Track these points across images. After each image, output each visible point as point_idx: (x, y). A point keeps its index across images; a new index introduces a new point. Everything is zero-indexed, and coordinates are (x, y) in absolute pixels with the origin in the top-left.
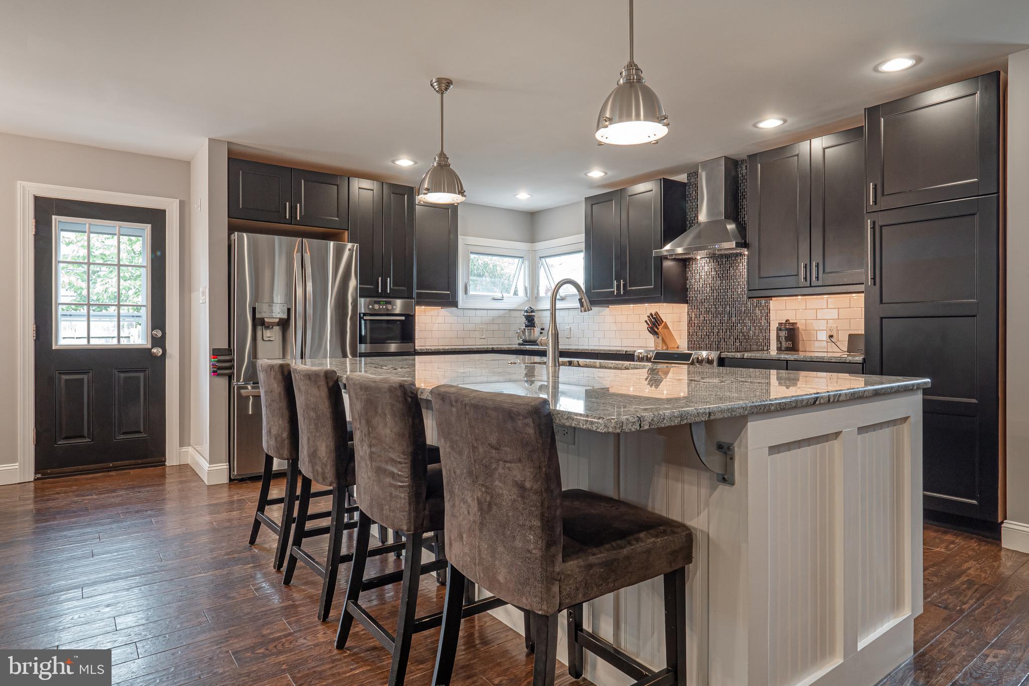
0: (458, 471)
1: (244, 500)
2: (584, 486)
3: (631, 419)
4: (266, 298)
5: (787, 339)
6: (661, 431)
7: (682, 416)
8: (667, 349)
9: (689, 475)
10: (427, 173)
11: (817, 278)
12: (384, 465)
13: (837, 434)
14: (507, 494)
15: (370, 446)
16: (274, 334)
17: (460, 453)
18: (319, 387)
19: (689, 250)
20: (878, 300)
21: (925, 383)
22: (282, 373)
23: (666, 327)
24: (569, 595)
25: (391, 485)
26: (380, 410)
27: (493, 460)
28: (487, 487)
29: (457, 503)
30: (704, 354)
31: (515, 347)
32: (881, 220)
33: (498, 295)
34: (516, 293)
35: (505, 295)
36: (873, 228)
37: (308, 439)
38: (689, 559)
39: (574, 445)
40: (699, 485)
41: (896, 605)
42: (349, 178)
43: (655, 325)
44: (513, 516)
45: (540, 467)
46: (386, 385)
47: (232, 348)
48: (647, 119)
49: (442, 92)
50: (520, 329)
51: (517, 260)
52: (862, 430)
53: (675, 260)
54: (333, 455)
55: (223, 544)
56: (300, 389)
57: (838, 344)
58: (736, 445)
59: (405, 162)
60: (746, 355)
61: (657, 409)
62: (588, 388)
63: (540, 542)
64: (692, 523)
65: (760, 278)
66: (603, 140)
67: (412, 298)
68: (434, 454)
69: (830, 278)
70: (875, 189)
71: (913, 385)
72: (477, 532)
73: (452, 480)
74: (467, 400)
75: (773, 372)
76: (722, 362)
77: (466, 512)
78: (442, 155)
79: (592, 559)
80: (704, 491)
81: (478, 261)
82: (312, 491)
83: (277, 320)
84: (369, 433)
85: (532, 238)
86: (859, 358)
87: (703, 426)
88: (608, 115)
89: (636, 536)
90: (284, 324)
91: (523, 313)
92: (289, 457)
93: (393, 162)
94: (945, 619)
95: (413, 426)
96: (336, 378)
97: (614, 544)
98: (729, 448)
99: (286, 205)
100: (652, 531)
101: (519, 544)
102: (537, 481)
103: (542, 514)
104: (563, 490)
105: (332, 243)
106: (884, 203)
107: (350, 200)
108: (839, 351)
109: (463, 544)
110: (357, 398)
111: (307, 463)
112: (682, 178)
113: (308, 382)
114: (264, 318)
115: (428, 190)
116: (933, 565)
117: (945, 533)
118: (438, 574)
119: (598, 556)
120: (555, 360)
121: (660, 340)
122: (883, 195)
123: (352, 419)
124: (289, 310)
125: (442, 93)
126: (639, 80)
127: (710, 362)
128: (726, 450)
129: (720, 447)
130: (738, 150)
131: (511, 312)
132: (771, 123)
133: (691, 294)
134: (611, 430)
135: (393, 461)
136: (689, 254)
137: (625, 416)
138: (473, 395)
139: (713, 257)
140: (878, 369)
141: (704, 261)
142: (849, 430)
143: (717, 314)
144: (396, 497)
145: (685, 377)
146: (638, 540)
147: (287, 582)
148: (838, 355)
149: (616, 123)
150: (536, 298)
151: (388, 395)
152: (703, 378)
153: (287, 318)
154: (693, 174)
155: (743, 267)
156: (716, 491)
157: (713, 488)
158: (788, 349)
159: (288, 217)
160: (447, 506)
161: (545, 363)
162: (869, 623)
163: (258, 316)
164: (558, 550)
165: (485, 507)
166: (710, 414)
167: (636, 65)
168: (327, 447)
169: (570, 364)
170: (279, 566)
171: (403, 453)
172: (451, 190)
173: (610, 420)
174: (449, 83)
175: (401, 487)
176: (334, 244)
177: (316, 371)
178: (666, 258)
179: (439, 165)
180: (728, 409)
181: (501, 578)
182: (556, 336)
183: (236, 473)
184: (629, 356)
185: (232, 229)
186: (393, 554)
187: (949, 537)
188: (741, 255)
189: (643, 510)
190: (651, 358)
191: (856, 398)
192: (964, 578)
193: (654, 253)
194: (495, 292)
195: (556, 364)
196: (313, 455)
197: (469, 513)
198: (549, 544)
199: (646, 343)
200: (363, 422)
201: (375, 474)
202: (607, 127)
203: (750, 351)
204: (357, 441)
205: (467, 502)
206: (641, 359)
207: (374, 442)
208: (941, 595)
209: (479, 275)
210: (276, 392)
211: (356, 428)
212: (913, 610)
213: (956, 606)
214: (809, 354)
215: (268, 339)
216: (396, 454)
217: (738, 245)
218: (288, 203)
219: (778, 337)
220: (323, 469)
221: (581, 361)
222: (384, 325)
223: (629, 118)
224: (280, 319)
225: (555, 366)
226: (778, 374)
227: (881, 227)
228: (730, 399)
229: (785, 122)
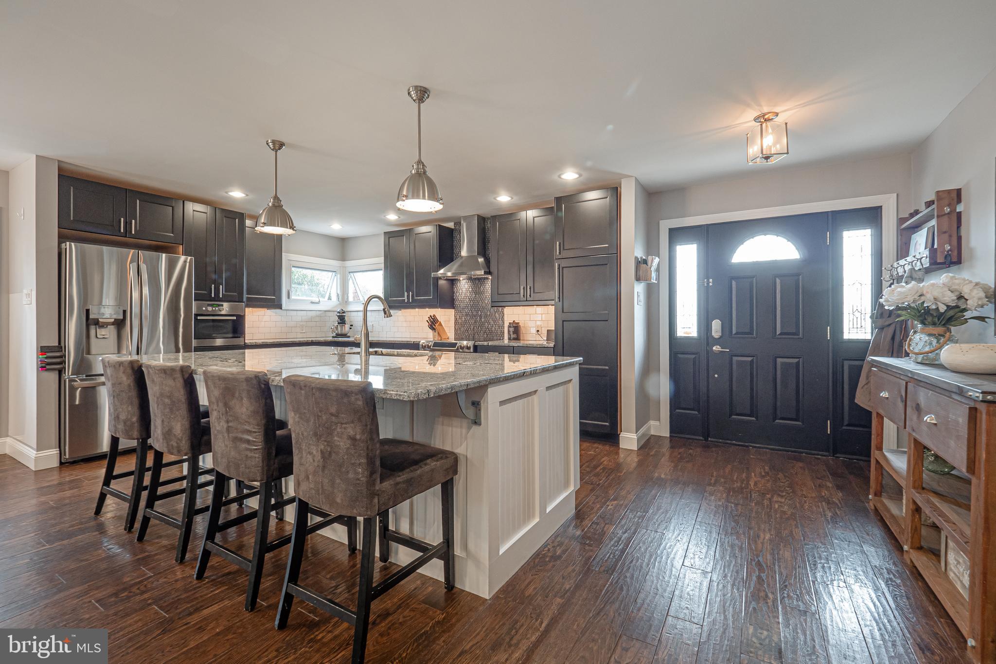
0: (305, 434)
1: (79, 479)
2: (390, 436)
3: (423, 392)
4: (96, 300)
5: (514, 333)
6: (439, 397)
7: (452, 388)
8: (441, 340)
9: (456, 422)
10: (264, 211)
11: (530, 296)
12: (240, 435)
13: (536, 392)
14: (343, 444)
15: (228, 422)
16: (110, 333)
17: (308, 421)
18: (174, 379)
19: (455, 274)
20: (561, 310)
21: (580, 360)
22: (133, 368)
23: (441, 324)
24: (384, 504)
25: (247, 449)
26: (237, 395)
27: (333, 424)
28: (328, 442)
29: (304, 455)
30: (465, 343)
31: (330, 339)
32: (564, 263)
33: (316, 299)
34: (330, 298)
35: (321, 299)
36: (559, 268)
37: (163, 421)
38: (455, 472)
39: (383, 409)
40: (461, 427)
41: (566, 485)
42: (183, 202)
43: (433, 323)
44: (347, 458)
45: (366, 425)
46: (243, 377)
47: (62, 344)
48: (429, 199)
49: (275, 150)
50: (333, 326)
51: (330, 274)
52: (548, 388)
53: (447, 280)
54: (188, 432)
55: (66, 519)
56: (153, 381)
57: (541, 335)
58: (482, 402)
59: (237, 194)
60: (490, 343)
61: (438, 384)
62: (385, 368)
63: (366, 473)
64: (457, 451)
65: (498, 294)
66: (401, 207)
67: (242, 302)
68: (282, 425)
69: (538, 296)
70: (560, 245)
71: (574, 362)
72: (320, 473)
73: (300, 440)
74: (313, 385)
75: (506, 356)
76: (476, 349)
77: (312, 461)
78: (276, 198)
79: (399, 479)
80: (464, 431)
81: (297, 273)
82: (164, 462)
83: (113, 320)
84: (227, 412)
85: (343, 257)
86: (552, 345)
87: (464, 392)
88: (405, 193)
89: (425, 462)
90: (119, 324)
91: (336, 313)
92: (139, 437)
93: (227, 193)
94: (591, 490)
95: (266, 404)
96: (190, 372)
97: (411, 468)
98: (478, 404)
99: (120, 220)
100: (434, 458)
101: (351, 475)
102: (364, 434)
103: (368, 455)
104: (380, 438)
105: (164, 255)
106: (565, 254)
107: (185, 220)
108: (542, 340)
109: (309, 482)
110: (215, 387)
111: (161, 440)
112: (451, 225)
113: (163, 375)
114: (98, 319)
115: (264, 224)
116: (587, 462)
117: (594, 443)
118: (277, 513)
119: (402, 477)
120: (367, 351)
121: (436, 334)
122: (564, 249)
123: (209, 403)
124: (124, 312)
125: (276, 152)
126: (425, 172)
127: (468, 348)
128: (476, 404)
129: (473, 403)
130: (486, 212)
131: (327, 312)
132: (504, 198)
133: (457, 303)
134: (412, 399)
135: (249, 432)
136: (455, 276)
137: (420, 389)
138: (317, 381)
139: (470, 279)
140: (561, 353)
141: (465, 281)
142: (541, 389)
143: (473, 316)
144: (251, 457)
145: (453, 361)
146: (426, 464)
147: (141, 538)
148: (541, 343)
149: (410, 199)
150: (346, 302)
151: (244, 384)
152: (465, 362)
153: (122, 318)
154: (458, 224)
155: (488, 285)
156: (471, 431)
157: (469, 428)
158: (514, 339)
159: (122, 231)
160: (296, 459)
161: (358, 353)
162: (552, 498)
163: (91, 316)
164: (377, 476)
165: (326, 455)
166: (467, 385)
167: (422, 163)
168: (182, 425)
169: (376, 353)
170: (130, 528)
171: (258, 425)
172: (284, 225)
173: (411, 393)
174: (282, 145)
175: (256, 449)
176: (166, 256)
177: (172, 366)
178: (440, 278)
179: (274, 205)
180: (478, 382)
181: (338, 500)
182: (367, 335)
183: (67, 457)
184: (415, 346)
185: (62, 238)
186: (236, 504)
187: (596, 445)
188: (487, 279)
189: (430, 447)
190: (430, 346)
191: (545, 370)
192: (601, 467)
193: (433, 274)
194: (312, 297)
195: (368, 354)
196: (168, 434)
197: (314, 461)
198: (372, 473)
199: (427, 336)
200: (221, 404)
201: (231, 443)
202: (404, 201)
203: (493, 340)
204: (214, 418)
205: (312, 453)
206: (424, 348)
207: (230, 419)
208: (590, 477)
209: (299, 284)
210: (126, 384)
211: (213, 409)
212: (574, 487)
213: (597, 482)
214: (526, 342)
215: (102, 337)
216: (252, 426)
217: (486, 273)
218: (122, 219)
219: (509, 331)
220: (177, 443)
221: (384, 351)
222: (211, 324)
223: (418, 197)
224: (115, 319)
225: (366, 355)
226: (509, 357)
227: (563, 268)
228: (478, 375)
229: (512, 198)
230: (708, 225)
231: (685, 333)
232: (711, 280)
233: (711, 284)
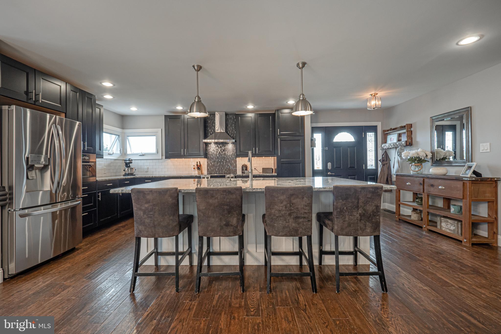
11: (258, 152)
20: (280, 159)
23: (202, 167)
33: (111, 152)
36: (280, 141)
57: (258, 170)
65: (240, 151)
67: (95, 153)
70: (279, 131)
83: (43, 166)
85: (123, 127)
107: (67, 96)
114: (34, 165)
121: (200, 171)
124: (49, 159)
125: (198, 72)
131: (116, 161)
132: (250, 107)
133: (208, 155)
150: (125, 154)
153: (48, 164)
159: (34, 100)
163: (30, 163)
174: (201, 68)
193: (204, 141)
215: (32, 178)
218: (34, 91)
229: (254, 107)
230: (326, 127)
231: (317, 168)
232: (327, 148)
233: (327, 149)
